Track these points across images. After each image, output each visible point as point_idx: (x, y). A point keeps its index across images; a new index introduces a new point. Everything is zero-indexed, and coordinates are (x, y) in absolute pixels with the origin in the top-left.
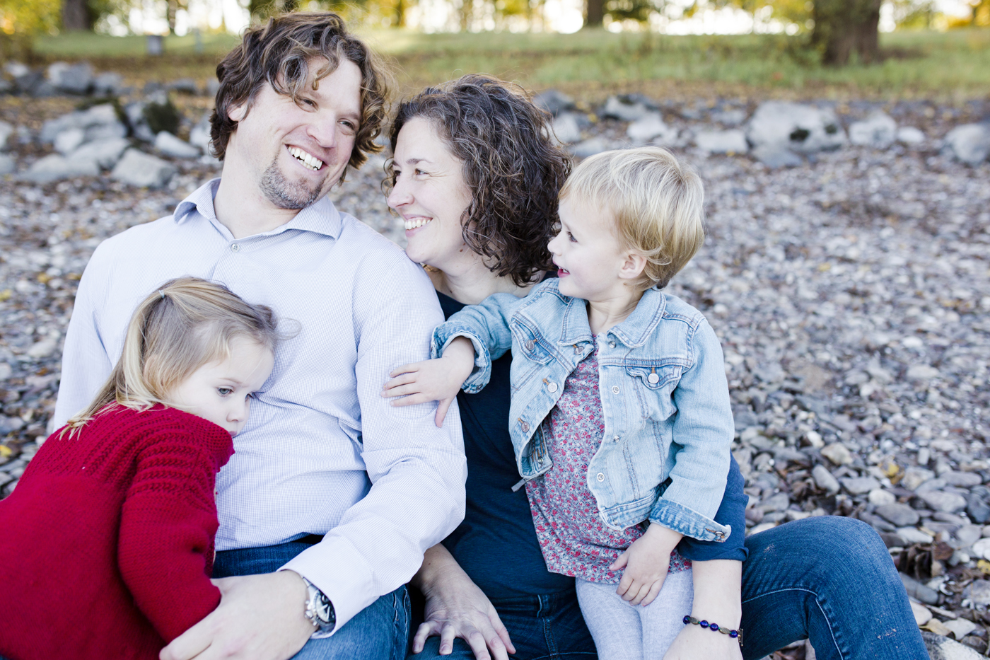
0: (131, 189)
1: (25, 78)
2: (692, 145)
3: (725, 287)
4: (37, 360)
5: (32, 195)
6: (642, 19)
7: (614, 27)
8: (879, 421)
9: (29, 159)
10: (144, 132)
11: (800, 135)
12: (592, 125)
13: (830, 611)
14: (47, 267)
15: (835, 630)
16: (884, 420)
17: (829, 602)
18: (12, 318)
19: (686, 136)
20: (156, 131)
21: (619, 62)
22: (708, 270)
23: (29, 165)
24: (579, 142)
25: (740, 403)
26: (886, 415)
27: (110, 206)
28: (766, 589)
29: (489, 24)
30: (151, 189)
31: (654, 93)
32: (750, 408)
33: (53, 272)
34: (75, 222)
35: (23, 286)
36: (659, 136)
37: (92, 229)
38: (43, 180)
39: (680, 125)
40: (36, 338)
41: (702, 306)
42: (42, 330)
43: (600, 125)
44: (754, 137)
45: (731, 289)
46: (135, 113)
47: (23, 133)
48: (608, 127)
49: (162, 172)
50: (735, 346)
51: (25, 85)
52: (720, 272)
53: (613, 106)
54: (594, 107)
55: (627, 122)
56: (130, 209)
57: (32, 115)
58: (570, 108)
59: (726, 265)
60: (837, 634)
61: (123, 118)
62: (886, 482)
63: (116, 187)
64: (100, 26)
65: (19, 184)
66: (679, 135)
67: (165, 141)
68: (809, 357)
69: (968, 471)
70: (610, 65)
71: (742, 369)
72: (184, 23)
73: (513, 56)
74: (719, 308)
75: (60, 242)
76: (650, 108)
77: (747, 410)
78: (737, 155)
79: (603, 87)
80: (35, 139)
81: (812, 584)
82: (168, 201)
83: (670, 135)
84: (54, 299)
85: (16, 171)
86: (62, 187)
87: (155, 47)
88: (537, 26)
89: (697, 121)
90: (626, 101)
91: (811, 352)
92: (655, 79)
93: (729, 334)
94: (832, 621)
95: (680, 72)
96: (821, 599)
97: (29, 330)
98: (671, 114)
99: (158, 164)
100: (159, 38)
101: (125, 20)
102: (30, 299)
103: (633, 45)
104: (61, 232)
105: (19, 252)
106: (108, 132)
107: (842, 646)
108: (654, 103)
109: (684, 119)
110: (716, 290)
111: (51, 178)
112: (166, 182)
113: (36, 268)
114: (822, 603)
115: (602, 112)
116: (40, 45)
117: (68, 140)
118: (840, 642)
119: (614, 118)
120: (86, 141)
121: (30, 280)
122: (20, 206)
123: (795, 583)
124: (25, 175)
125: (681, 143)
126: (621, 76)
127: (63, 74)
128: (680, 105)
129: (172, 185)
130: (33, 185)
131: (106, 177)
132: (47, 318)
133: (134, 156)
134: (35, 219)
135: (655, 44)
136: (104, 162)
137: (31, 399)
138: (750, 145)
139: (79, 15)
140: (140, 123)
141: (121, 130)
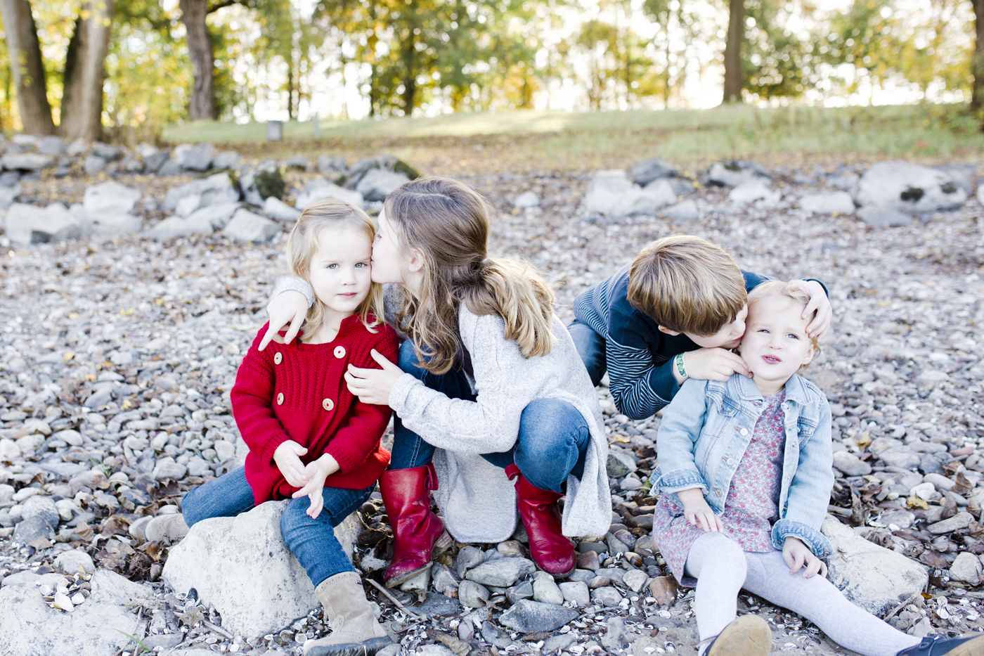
0: (238, 243)
1: (153, 158)
2: (794, 207)
4: (152, 352)
5: (153, 248)
8: (871, 409)
9: (154, 221)
10: (254, 197)
11: (913, 195)
12: (695, 190)
14: (164, 294)
16: (876, 408)
18: (134, 326)
19: (791, 199)
20: (264, 197)
23: (152, 226)
24: (674, 204)
26: (879, 405)
27: (220, 256)
29: (623, 106)
30: (256, 243)
33: (167, 298)
34: (189, 267)
35: (144, 306)
36: (762, 199)
37: (202, 271)
38: (163, 237)
40: (151, 338)
42: (156, 335)
43: (703, 190)
44: (862, 197)
46: (247, 181)
47: (149, 203)
48: (710, 192)
49: (266, 228)
51: (152, 166)
53: (718, 173)
54: (699, 174)
55: (731, 187)
56: (237, 258)
57: (157, 188)
58: (672, 175)
61: (237, 186)
62: (856, 449)
63: (226, 242)
64: (226, 116)
65: (143, 240)
66: (783, 198)
67: (272, 205)
68: (828, 365)
69: (936, 442)
72: (304, 111)
73: (635, 133)
75: (174, 279)
76: (759, 174)
78: (841, 215)
80: (159, 206)
82: (270, 252)
83: (773, 199)
84: (166, 314)
85: (142, 230)
86: (179, 242)
87: (274, 133)
88: (673, 103)
89: (809, 186)
90: (733, 167)
91: (830, 361)
92: (782, 150)
95: (813, 144)
97: (148, 334)
98: (780, 180)
99: (265, 222)
100: (280, 124)
101: (249, 109)
102: (149, 315)
103: (766, 120)
104: (176, 274)
105: (140, 284)
106: (222, 196)
108: (766, 170)
109: (794, 183)
111: (171, 235)
112: (270, 239)
113: (153, 295)
115: (706, 179)
116: (168, 134)
117: (187, 204)
119: (720, 184)
120: (202, 206)
121: (149, 302)
122: (144, 255)
124: (149, 233)
125: (784, 205)
127: (186, 153)
128: (794, 172)
129: (275, 241)
130: (155, 241)
131: (217, 235)
132: (161, 327)
133: (243, 214)
134: (155, 263)
136: (217, 223)
137: (146, 375)
138: (857, 205)
139: (206, 106)
140: (250, 189)
141: (235, 196)
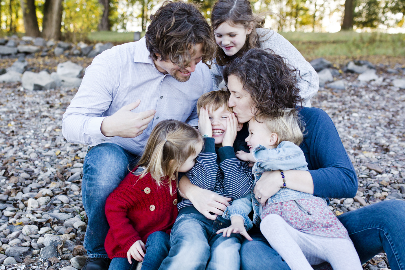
1: (85, 49)
2: (390, 85)
3: (396, 145)
6: (372, 26)
7: (357, 30)
12: (340, 74)
13: (390, 238)
15: (392, 245)
17: (389, 234)
19: (388, 81)
21: (358, 47)
22: (389, 138)
24: (333, 82)
25: (395, 189)
28: (366, 227)
29: (293, 29)
31: (374, 61)
32: (399, 191)
36: (374, 80)
39: (385, 76)
41: (383, 152)
43: (344, 75)
45: (399, 146)
48: (348, 76)
50: (397, 168)
51: (85, 52)
52: (395, 139)
53: (351, 66)
54: (341, 66)
55: (358, 74)
58: (329, 66)
59: (399, 136)
60: (393, 247)
64: (113, 29)
66: (384, 80)
70: (353, 48)
71: (398, 176)
74: (391, 153)
76: (370, 68)
77: (398, 192)
79: (347, 58)
81: (382, 226)
83: (379, 80)
88: (317, 30)
89: (395, 74)
90: (358, 64)
92: (375, 55)
93: (394, 163)
94: (391, 242)
95: (390, 52)
96: (386, 233)
98: (380, 70)
100: (139, 33)
103: (366, 39)
107: (395, 251)
108: (373, 66)
109: (387, 72)
110: (391, 146)
114: (387, 234)
115: (345, 69)
118: (394, 249)
119: (352, 72)
123: (376, 225)
126: (357, 53)
127: (100, 47)
128: (386, 67)
135: (378, 38)
139: (105, 24)
